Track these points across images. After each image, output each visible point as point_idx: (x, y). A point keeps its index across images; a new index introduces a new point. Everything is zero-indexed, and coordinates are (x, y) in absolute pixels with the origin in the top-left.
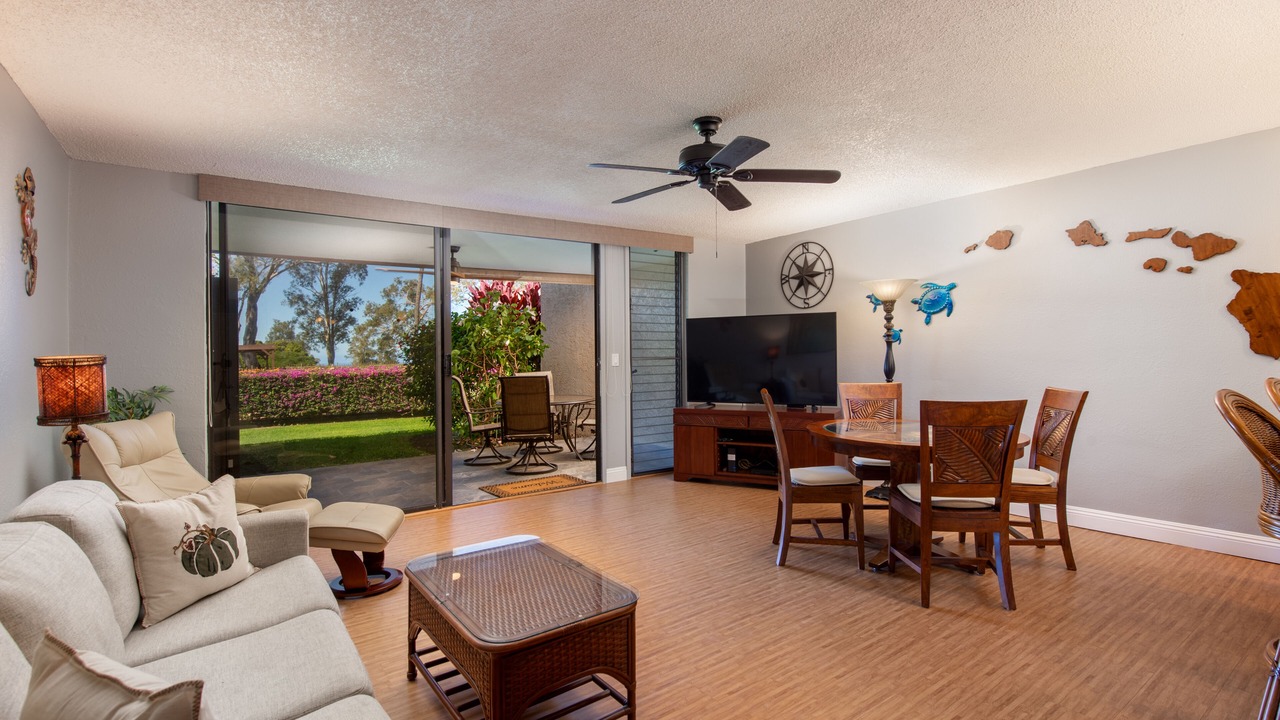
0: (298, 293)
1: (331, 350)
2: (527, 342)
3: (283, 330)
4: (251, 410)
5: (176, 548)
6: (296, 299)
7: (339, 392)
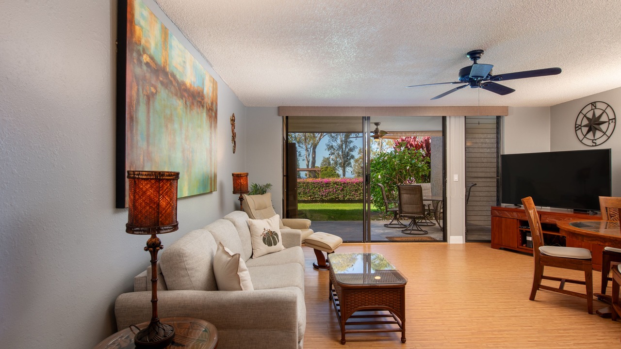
0: (331, 144)
1: (344, 171)
2: (419, 167)
3: (326, 161)
4: (310, 196)
5: (261, 235)
6: (331, 147)
7: (342, 190)
